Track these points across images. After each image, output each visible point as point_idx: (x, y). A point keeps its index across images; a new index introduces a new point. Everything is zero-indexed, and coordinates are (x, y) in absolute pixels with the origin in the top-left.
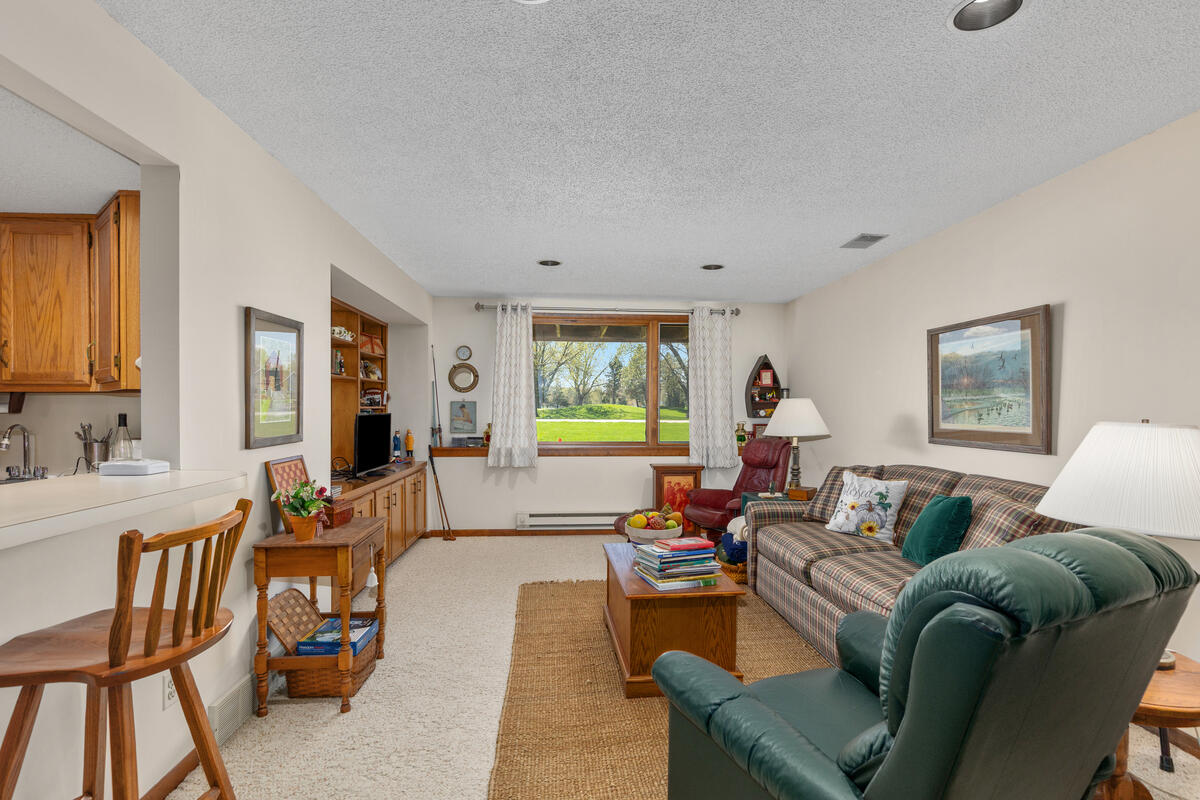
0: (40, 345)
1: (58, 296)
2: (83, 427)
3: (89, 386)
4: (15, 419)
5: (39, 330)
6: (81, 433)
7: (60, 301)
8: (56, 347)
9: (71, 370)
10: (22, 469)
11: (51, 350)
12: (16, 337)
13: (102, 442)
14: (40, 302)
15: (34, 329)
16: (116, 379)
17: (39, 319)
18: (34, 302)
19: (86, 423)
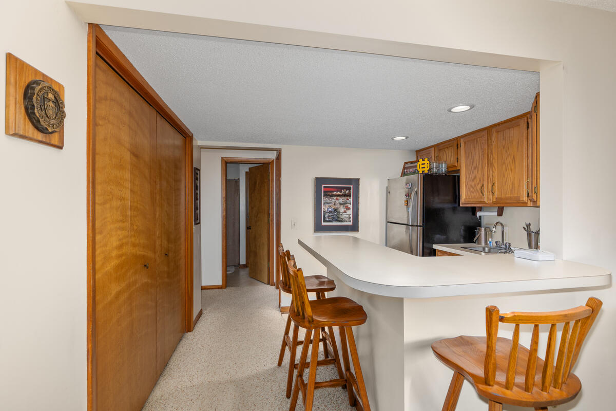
0: (507, 183)
1: (514, 158)
2: (527, 225)
3: (527, 203)
4: (500, 219)
5: (506, 176)
6: (526, 227)
7: (515, 161)
8: (513, 184)
9: (519, 195)
10: (501, 242)
11: (511, 186)
12: (498, 181)
13: (535, 233)
14: (506, 162)
15: (504, 176)
16: (535, 200)
17: (506, 171)
18: (504, 163)
19: (528, 223)
